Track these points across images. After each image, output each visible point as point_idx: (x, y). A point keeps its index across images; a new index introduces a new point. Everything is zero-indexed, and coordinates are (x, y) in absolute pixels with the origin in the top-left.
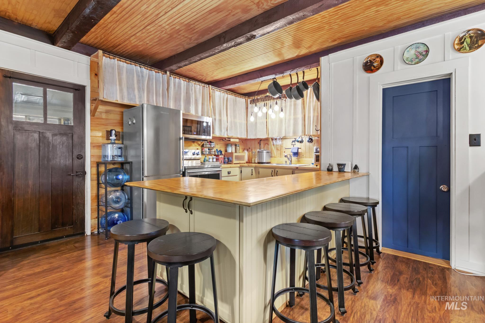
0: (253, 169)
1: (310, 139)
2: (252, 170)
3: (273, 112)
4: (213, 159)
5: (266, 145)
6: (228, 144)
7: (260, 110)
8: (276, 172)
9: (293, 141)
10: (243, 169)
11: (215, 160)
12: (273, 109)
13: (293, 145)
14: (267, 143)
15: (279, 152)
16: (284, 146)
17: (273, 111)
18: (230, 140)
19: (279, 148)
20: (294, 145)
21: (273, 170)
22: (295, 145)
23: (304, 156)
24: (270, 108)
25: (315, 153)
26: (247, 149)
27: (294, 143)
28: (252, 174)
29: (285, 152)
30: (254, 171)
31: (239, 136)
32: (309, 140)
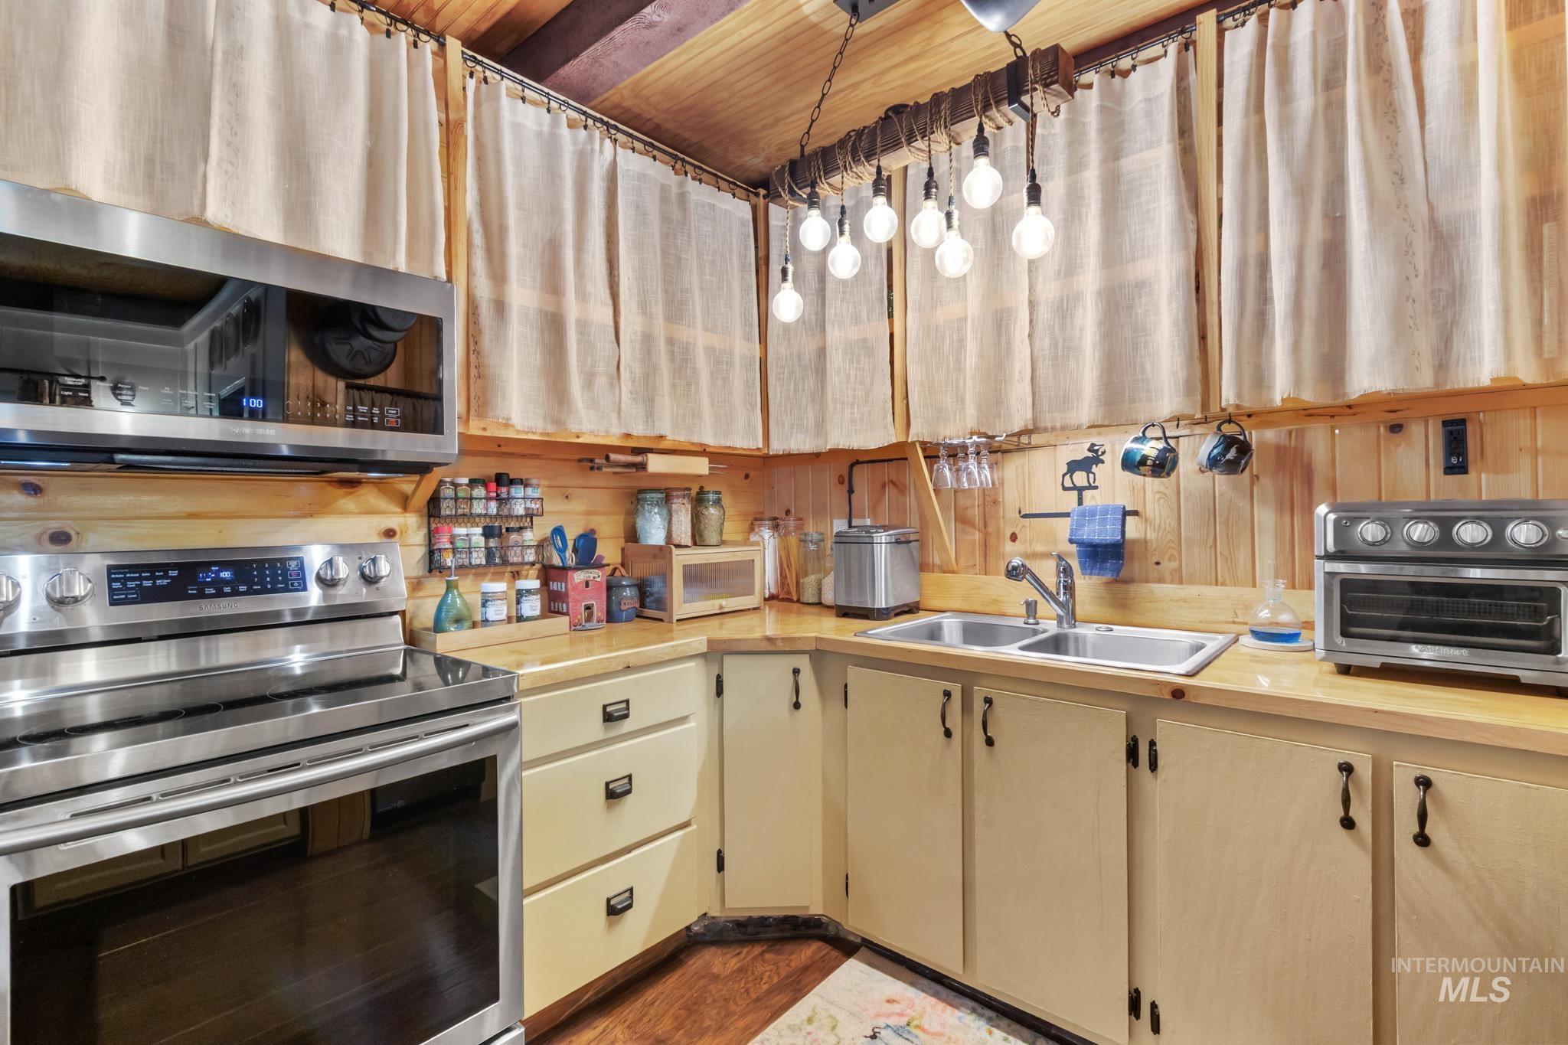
0: (804, 663)
1: (1229, 442)
2: (796, 672)
3: (949, 226)
4: (518, 602)
5: (890, 493)
6: (641, 491)
7: (847, 227)
8: (979, 706)
9: (1073, 466)
10: (733, 668)
11: (532, 606)
12: (950, 202)
13: (1075, 488)
14: (894, 477)
15: (977, 536)
16: (1011, 498)
17: (949, 216)
18: (643, 466)
19: (975, 513)
20: (1080, 490)
21: (956, 689)
22: (1090, 487)
23: (1168, 565)
24: (928, 196)
25: (1328, 557)
26: (775, 519)
27: (1080, 478)
28: (797, 706)
29: (1014, 538)
30: (807, 679)
31: (710, 439)
32: (1227, 450)
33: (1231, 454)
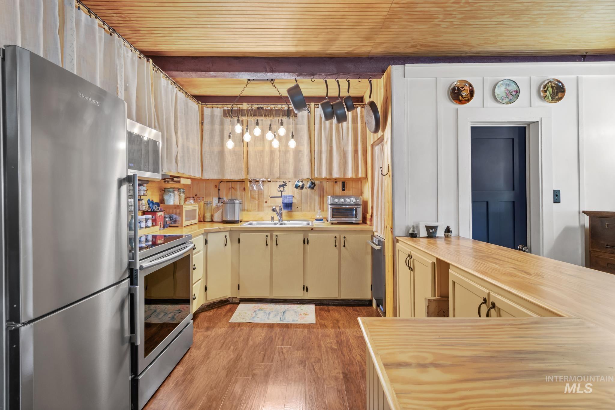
0: (227, 234)
1: (312, 183)
2: (226, 236)
3: (275, 138)
4: (146, 222)
5: (232, 190)
6: (165, 188)
7: (248, 130)
8: (274, 238)
9: (280, 186)
10: (210, 237)
11: (150, 223)
12: (275, 133)
13: (280, 191)
14: (233, 186)
15: (257, 202)
16: (266, 193)
17: (275, 135)
18: (179, 182)
19: (256, 196)
20: (282, 191)
21: (269, 235)
22: (284, 191)
23: (299, 208)
24: (270, 130)
25: (331, 205)
26: (194, 197)
27: (282, 189)
28: (226, 245)
29: (266, 202)
30: (228, 237)
31: (192, 175)
32: (312, 185)
33: (313, 186)
